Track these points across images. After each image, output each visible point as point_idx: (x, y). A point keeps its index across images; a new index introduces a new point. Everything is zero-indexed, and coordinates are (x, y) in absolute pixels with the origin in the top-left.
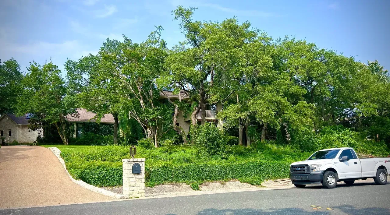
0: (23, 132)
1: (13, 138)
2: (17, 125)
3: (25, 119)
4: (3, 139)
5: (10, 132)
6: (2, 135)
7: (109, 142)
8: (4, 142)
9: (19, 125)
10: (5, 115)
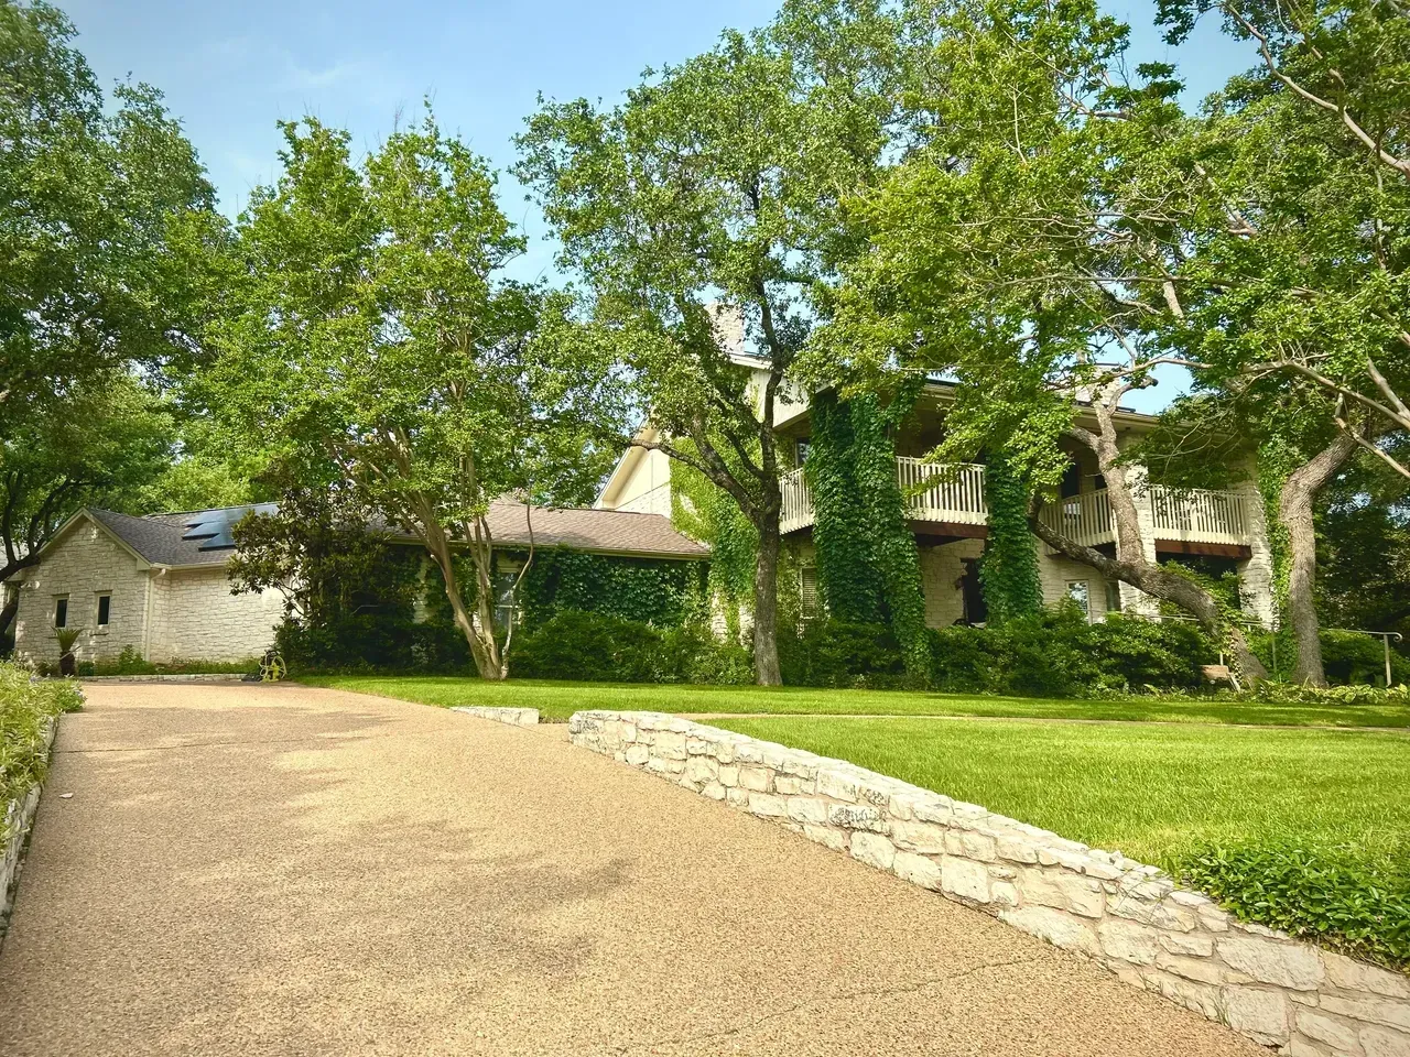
0: (173, 603)
1: (118, 637)
2: (143, 565)
3: (185, 538)
4: (67, 642)
5: (105, 605)
6: (61, 621)
7: (702, 661)
8: (71, 659)
9: (156, 565)
10: (86, 513)
